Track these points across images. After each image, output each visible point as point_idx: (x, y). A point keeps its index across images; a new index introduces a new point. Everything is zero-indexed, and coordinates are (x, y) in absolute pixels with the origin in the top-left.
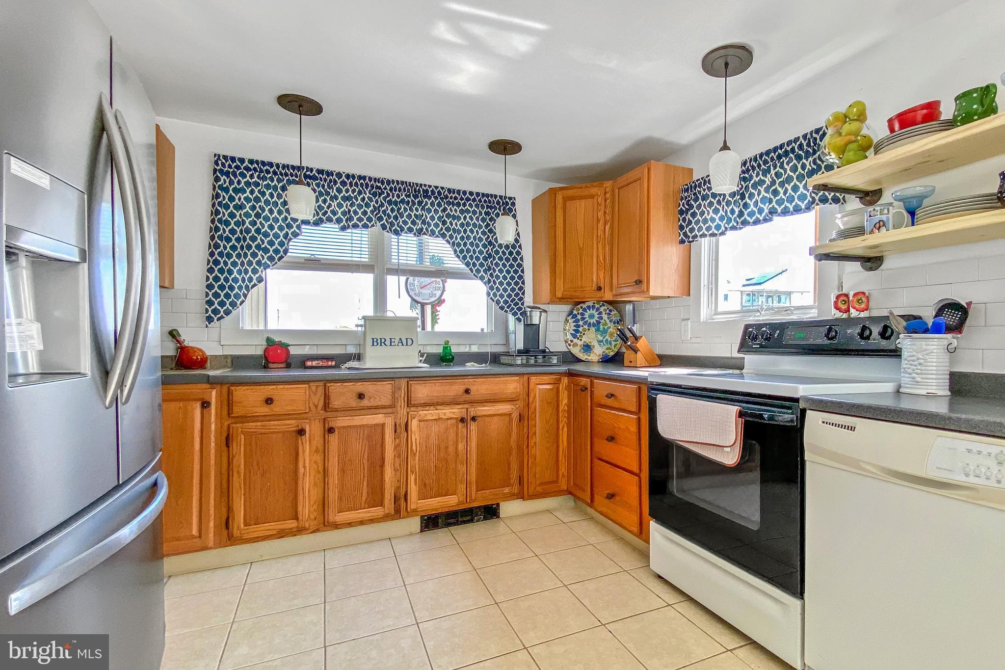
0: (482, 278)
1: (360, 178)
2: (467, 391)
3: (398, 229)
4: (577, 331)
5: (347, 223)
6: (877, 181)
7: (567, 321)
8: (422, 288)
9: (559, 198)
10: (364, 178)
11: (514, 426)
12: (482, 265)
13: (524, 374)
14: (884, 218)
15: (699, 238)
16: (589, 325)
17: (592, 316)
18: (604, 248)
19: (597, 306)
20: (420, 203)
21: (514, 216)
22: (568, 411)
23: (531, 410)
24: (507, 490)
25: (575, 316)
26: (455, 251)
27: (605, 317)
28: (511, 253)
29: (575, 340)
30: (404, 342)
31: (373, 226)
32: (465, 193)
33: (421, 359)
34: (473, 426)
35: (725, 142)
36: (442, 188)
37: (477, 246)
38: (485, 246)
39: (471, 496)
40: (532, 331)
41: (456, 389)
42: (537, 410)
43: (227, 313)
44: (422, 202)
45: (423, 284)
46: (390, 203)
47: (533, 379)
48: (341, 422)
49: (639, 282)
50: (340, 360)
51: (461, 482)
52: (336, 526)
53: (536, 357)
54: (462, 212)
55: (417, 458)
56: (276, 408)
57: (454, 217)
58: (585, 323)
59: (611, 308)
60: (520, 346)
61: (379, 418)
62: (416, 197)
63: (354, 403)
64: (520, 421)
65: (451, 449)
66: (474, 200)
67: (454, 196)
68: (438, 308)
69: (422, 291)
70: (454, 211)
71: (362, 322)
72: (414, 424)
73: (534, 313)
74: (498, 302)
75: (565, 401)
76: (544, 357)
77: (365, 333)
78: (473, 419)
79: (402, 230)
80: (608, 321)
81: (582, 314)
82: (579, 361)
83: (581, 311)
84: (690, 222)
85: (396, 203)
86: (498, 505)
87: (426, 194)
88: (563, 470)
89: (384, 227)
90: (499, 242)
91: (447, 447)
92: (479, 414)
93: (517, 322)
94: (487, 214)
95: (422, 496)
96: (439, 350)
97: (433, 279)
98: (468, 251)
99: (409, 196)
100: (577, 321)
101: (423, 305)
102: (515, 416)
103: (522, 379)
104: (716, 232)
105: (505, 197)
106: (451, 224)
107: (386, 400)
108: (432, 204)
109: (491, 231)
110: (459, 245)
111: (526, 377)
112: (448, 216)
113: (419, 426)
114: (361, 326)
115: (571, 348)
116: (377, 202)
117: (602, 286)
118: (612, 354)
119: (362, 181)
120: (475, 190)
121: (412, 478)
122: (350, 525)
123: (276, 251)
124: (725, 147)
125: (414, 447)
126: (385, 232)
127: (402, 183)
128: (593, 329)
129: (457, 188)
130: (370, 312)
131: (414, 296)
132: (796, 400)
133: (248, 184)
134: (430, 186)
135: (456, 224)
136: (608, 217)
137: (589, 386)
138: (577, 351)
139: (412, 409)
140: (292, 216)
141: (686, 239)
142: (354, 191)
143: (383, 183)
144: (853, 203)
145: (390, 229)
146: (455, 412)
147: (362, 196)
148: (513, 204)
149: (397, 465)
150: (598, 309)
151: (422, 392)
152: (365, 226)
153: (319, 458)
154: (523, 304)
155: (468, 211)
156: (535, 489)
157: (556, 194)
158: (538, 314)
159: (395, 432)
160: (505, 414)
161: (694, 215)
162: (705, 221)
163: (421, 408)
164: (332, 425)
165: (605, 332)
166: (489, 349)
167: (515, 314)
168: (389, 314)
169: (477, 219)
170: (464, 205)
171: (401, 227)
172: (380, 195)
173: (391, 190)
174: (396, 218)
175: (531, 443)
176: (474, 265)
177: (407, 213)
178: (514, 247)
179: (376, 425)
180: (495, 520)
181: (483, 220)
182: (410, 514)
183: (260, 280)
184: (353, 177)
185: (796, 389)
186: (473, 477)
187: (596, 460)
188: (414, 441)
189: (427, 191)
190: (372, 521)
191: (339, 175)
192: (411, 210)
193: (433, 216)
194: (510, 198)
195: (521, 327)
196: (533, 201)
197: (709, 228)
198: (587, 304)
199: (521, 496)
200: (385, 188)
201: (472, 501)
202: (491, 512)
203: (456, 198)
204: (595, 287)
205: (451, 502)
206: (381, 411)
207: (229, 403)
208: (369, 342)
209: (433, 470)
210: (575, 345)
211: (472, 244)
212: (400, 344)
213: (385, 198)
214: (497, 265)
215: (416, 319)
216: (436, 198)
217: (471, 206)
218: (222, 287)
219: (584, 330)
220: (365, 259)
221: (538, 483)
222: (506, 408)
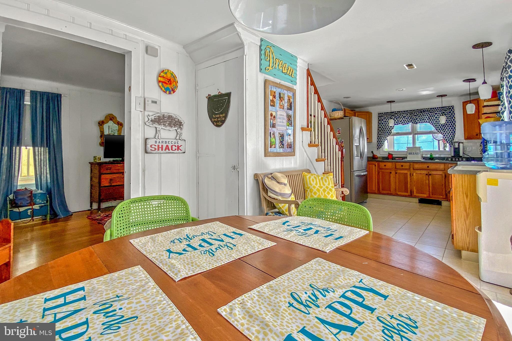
0: (442, 133)
1: (407, 111)
2: (428, 167)
3: (417, 122)
5: (404, 123)
10: (408, 111)
24: (441, 197)
26: (433, 126)
30: (417, 154)
31: (410, 123)
32: (436, 108)
33: (422, 158)
34: (430, 177)
36: (429, 108)
41: (425, 166)
43: (381, 147)
44: (423, 114)
46: (414, 116)
50: (403, 158)
51: (428, 191)
52: (398, 195)
56: (386, 167)
61: (406, 172)
62: (421, 113)
63: (401, 167)
65: (424, 182)
71: (407, 148)
72: (414, 174)
73: (456, 144)
77: (407, 151)
78: (430, 174)
85: (416, 116)
86: (441, 201)
87: (424, 111)
89: (413, 123)
92: (432, 173)
93: (450, 147)
94: (443, 113)
95: (418, 193)
96: (429, 156)
99: (419, 113)
102: (444, 175)
103: (446, 164)
106: (432, 118)
107: (408, 167)
110: (434, 124)
113: (416, 175)
116: (411, 116)
117: (478, 134)
120: (439, 107)
121: (414, 188)
123: (390, 132)
125: (415, 180)
127: (417, 110)
129: (433, 107)
130: (411, 146)
133: (384, 118)
134: (425, 109)
135: (434, 118)
140: (390, 126)
145: (415, 123)
146: (425, 172)
147: (407, 116)
148: (453, 108)
149: (411, 184)
151: (417, 166)
152: (408, 123)
153: (394, 179)
154: (453, 141)
155: (437, 114)
159: (410, 175)
163: (417, 170)
164: (397, 172)
167: (450, 144)
168: (416, 146)
172: (412, 114)
176: (439, 129)
180: (440, 206)
182: (415, 197)
183: (386, 139)
184: (405, 111)
186: (431, 191)
188: (415, 178)
190: (405, 196)
191: (402, 112)
194: (451, 107)
195: (452, 149)
199: (447, 200)
200: (413, 112)
201: (431, 197)
202: (439, 203)
203: (433, 110)
204: (476, 134)
205: (425, 196)
206: (407, 170)
207: (379, 166)
208: (408, 154)
209: (420, 186)
216: (427, 112)
217: (438, 111)
218: (380, 142)
220: (410, 131)
222: (441, 173)
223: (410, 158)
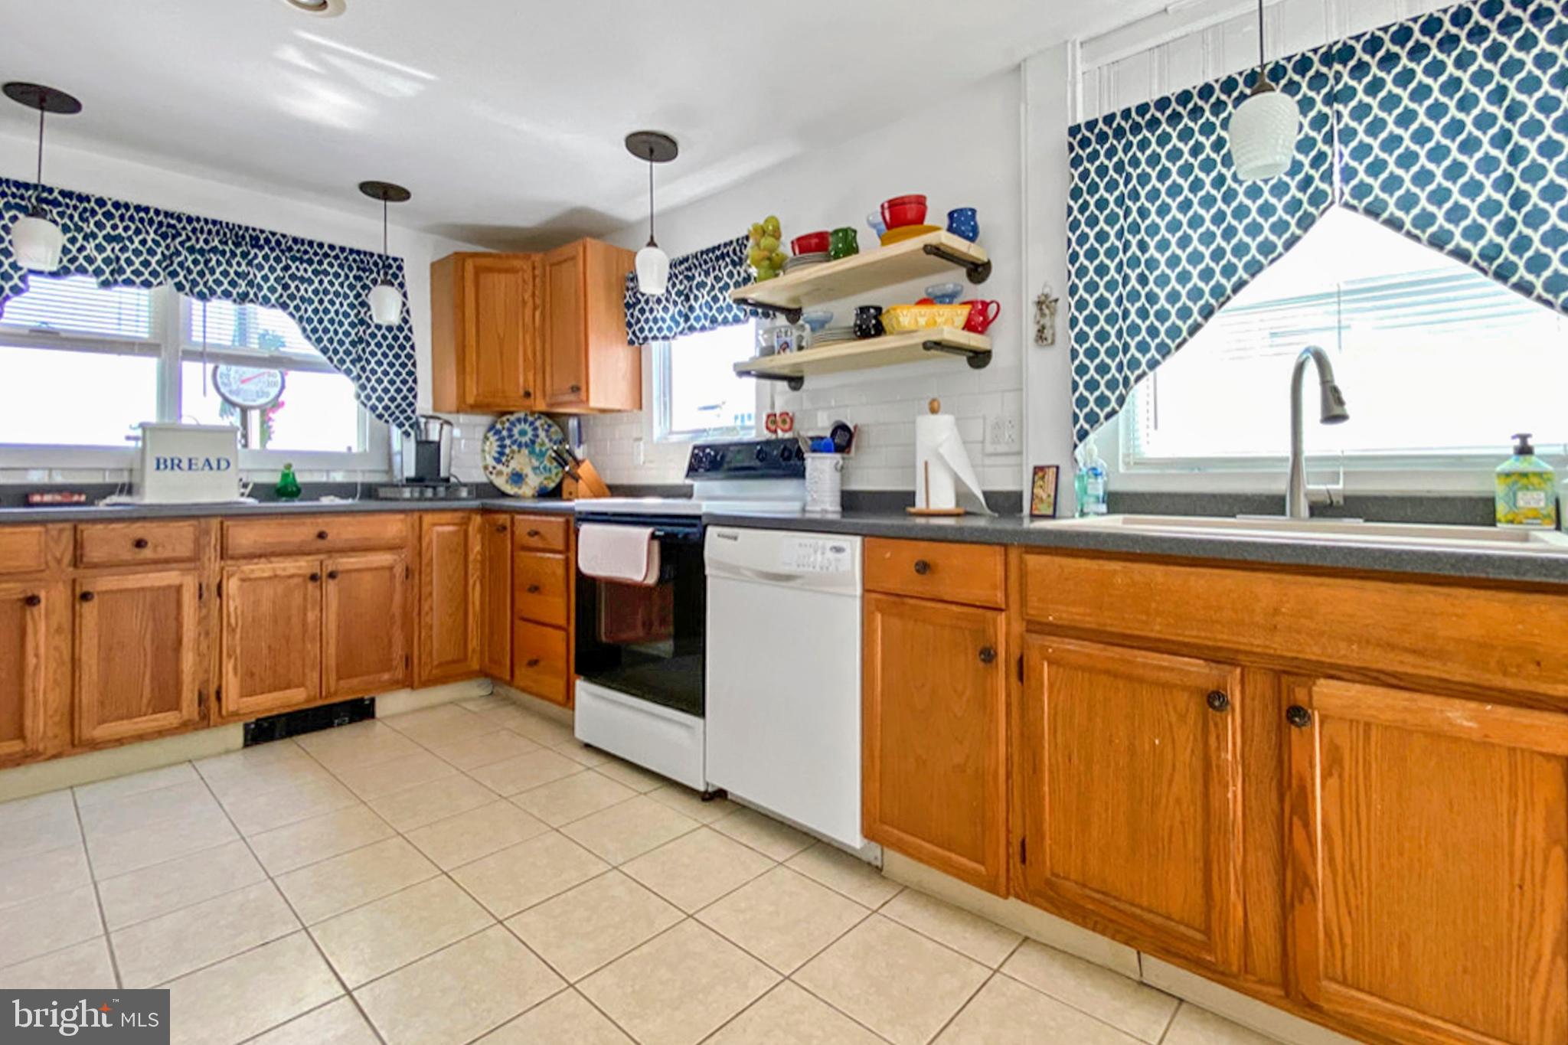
0: (348, 372)
2: (321, 536)
3: (205, 290)
4: (501, 454)
5: (112, 276)
6: (796, 299)
7: (486, 438)
8: (243, 382)
9: (469, 265)
11: (398, 585)
12: (348, 353)
13: (412, 511)
14: (788, 339)
15: (650, 341)
16: (520, 445)
17: (523, 433)
18: (533, 342)
19: (530, 419)
20: (244, 255)
21: (401, 285)
22: (482, 562)
23: (425, 561)
24: (386, 676)
25: (498, 432)
26: (304, 330)
27: (542, 434)
28: (396, 338)
29: (499, 467)
30: (214, 465)
31: (160, 283)
32: (321, 245)
33: (242, 490)
34: (331, 587)
35: (652, 238)
36: (284, 236)
37: (341, 324)
38: (352, 325)
39: (328, 688)
40: (428, 452)
41: (303, 532)
42: (434, 561)
44: (248, 253)
45: (245, 377)
46: (191, 250)
47: (428, 519)
48: (104, 583)
49: (576, 389)
50: (95, 493)
51: (313, 668)
52: (95, 746)
53: (434, 488)
54: (316, 272)
55: (238, 636)
57: (302, 280)
58: (514, 442)
59: (550, 422)
60: (410, 472)
61: (170, 577)
62: (237, 245)
63: (127, 553)
64: (407, 577)
65: (296, 621)
66: (336, 257)
67: (302, 249)
68: (271, 415)
69: (244, 386)
70: (306, 270)
71: (139, 433)
72: (232, 586)
73: (431, 426)
74: (374, 409)
75: (478, 548)
76: (447, 488)
77: (143, 450)
78: (332, 575)
79: (213, 292)
80: (546, 441)
81: (510, 430)
82: (504, 495)
83: (507, 425)
84: (638, 321)
85: (202, 252)
86: (373, 700)
87: (255, 242)
88: (474, 643)
89: (180, 287)
90: (376, 320)
91: (289, 618)
92: (340, 568)
93: (404, 437)
94: (358, 278)
95: (247, 692)
96: (275, 479)
97: (262, 370)
98: (326, 331)
99: (226, 243)
100: (502, 439)
101: (244, 411)
102: (399, 570)
103: (409, 518)
104: (668, 334)
105: (388, 258)
106: (298, 288)
107: (184, 549)
108: (266, 258)
109: (363, 304)
110: (310, 321)
111: (416, 516)
112: (293, 277)
113: (240, 588)
114: (136, 439)
115: (493, 477)
116: (168, 247)
117: (531, 391)
118: (552, 485)
119: (142, 214)
120: (338, 243)
121: (229, 667)
122: (120, 742)
124: (652, 243)
125: (233, 621)
126: (181, 295)
127: (214, 223)
128: (525, 451)
129: (308, 237)
130: (152, 417)
131: (227, 395)
132: (698, 517)
134: (262, 232)
135: (306, 290)
136: (538, 301)
137: (508, 524)
138: (501, 482)
139: (229, 562)
141: (636, 341)
142: (126, 229)
143: (179, 220)
144: (781, 320)
145: (191, 291)
146: (303, 565)
147: (141, 237)
148: (400, 268)
149: (204, 647)
150: (532, 424)
151: (244, 537)
152: (147, 284)
153: (63, 642)
154: (413, 412)
155: (326, 273)
156: (431, 671)
157: (464, 261)
158: (438, 426)
159: (200, 596)
160: (382, 568)
161: (642, 311)
162: (655, 321)
163: (244, 561)
164: (87, 588)
165: (542, 454)
166: (359, 479)
167: (401, 425)
168: (186, 420)
169: (342, 285)
170: (320, 263)
171: (210, 289)
172: (174, 237)
173: (194, 230)
174: (201, 274)
175: (426, 607)
176: (336, 352)
177: (221, 268)
178: (400, 329)
179: (169, 587)
180: (366, 722)
181: (351, 287)
182: (225, 719)
184: (127, 206)
185: (699, 507)
186: (332, 661)
187: (518, 622)
188: (232, 609)
189: (257, 239)
190: (161, 733)
191: (101, 202)
192: (229, 263)
193: (265, 273)
194: (395, 260)
195: (411, 446)
196: (433, 265)
197: (660, 330)
198: (516, 416)
199: (408, 683)
200: (184, 228)
201: (329, 695)
202: (361, 711)
203: (306, 252)
204: (521, 392)
205: (296, 698)
206: (174, 565)
208: (151, 464)
209: (265, 651)
210: (500, 473)
211: (331, 322)
212: (207, 468)
213: (182, 244)
214: (373, 354)
215: (232, 430)
216: (272, 250)
217: (331, 265)
219: (513, 452)
220: (143, 333)
221: (435, 663)
222: (384, 559)
223: (157, 491)
